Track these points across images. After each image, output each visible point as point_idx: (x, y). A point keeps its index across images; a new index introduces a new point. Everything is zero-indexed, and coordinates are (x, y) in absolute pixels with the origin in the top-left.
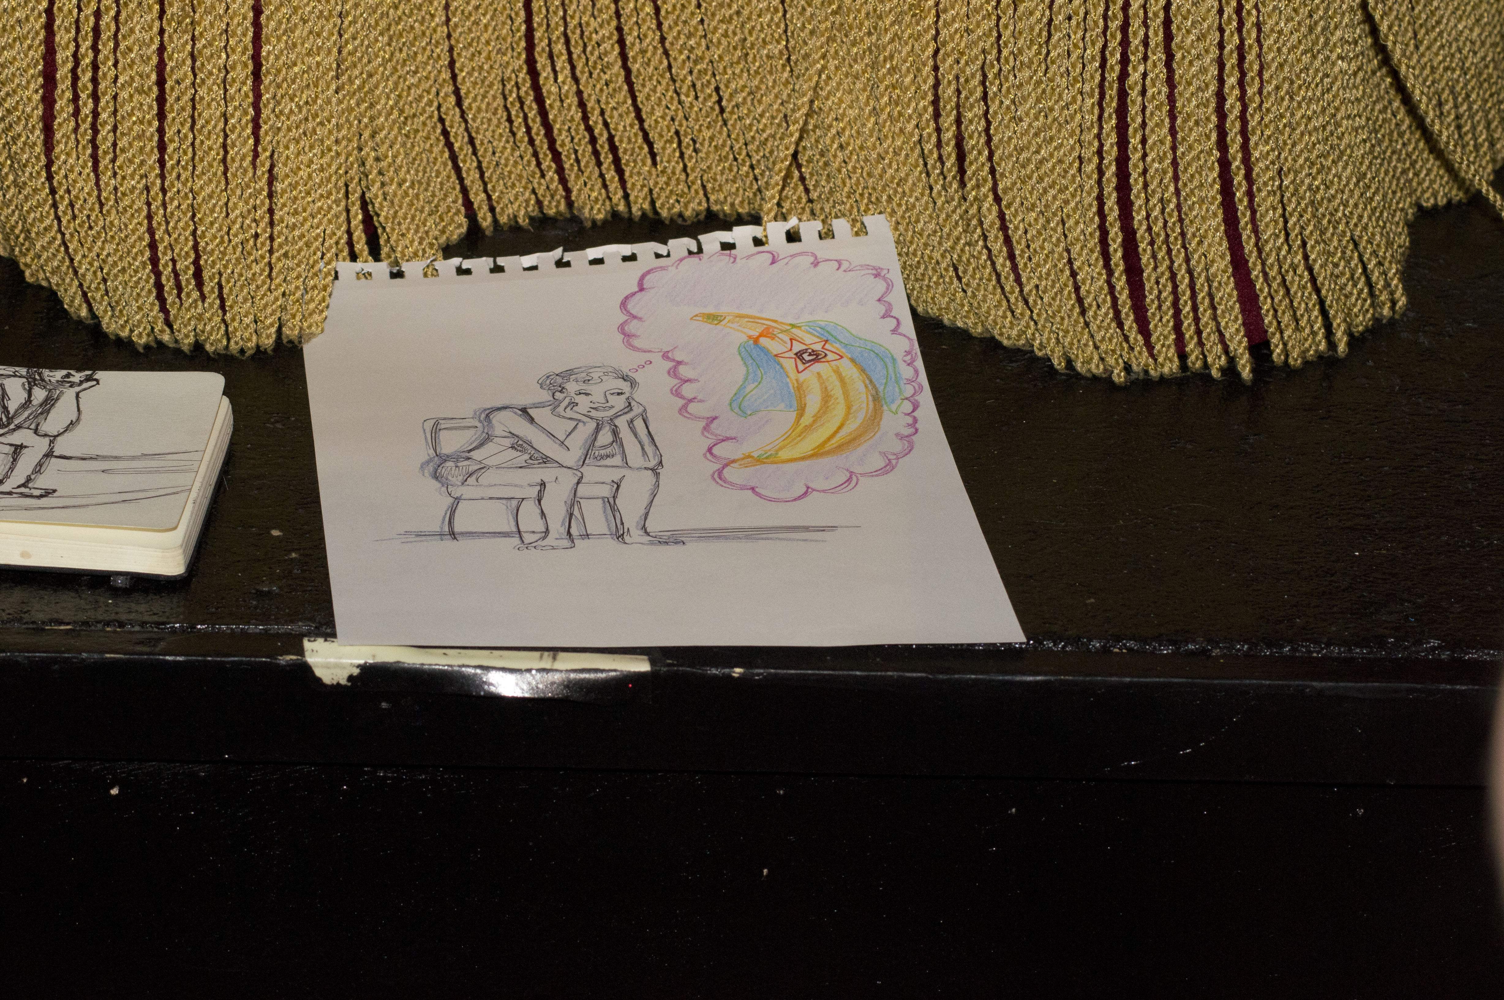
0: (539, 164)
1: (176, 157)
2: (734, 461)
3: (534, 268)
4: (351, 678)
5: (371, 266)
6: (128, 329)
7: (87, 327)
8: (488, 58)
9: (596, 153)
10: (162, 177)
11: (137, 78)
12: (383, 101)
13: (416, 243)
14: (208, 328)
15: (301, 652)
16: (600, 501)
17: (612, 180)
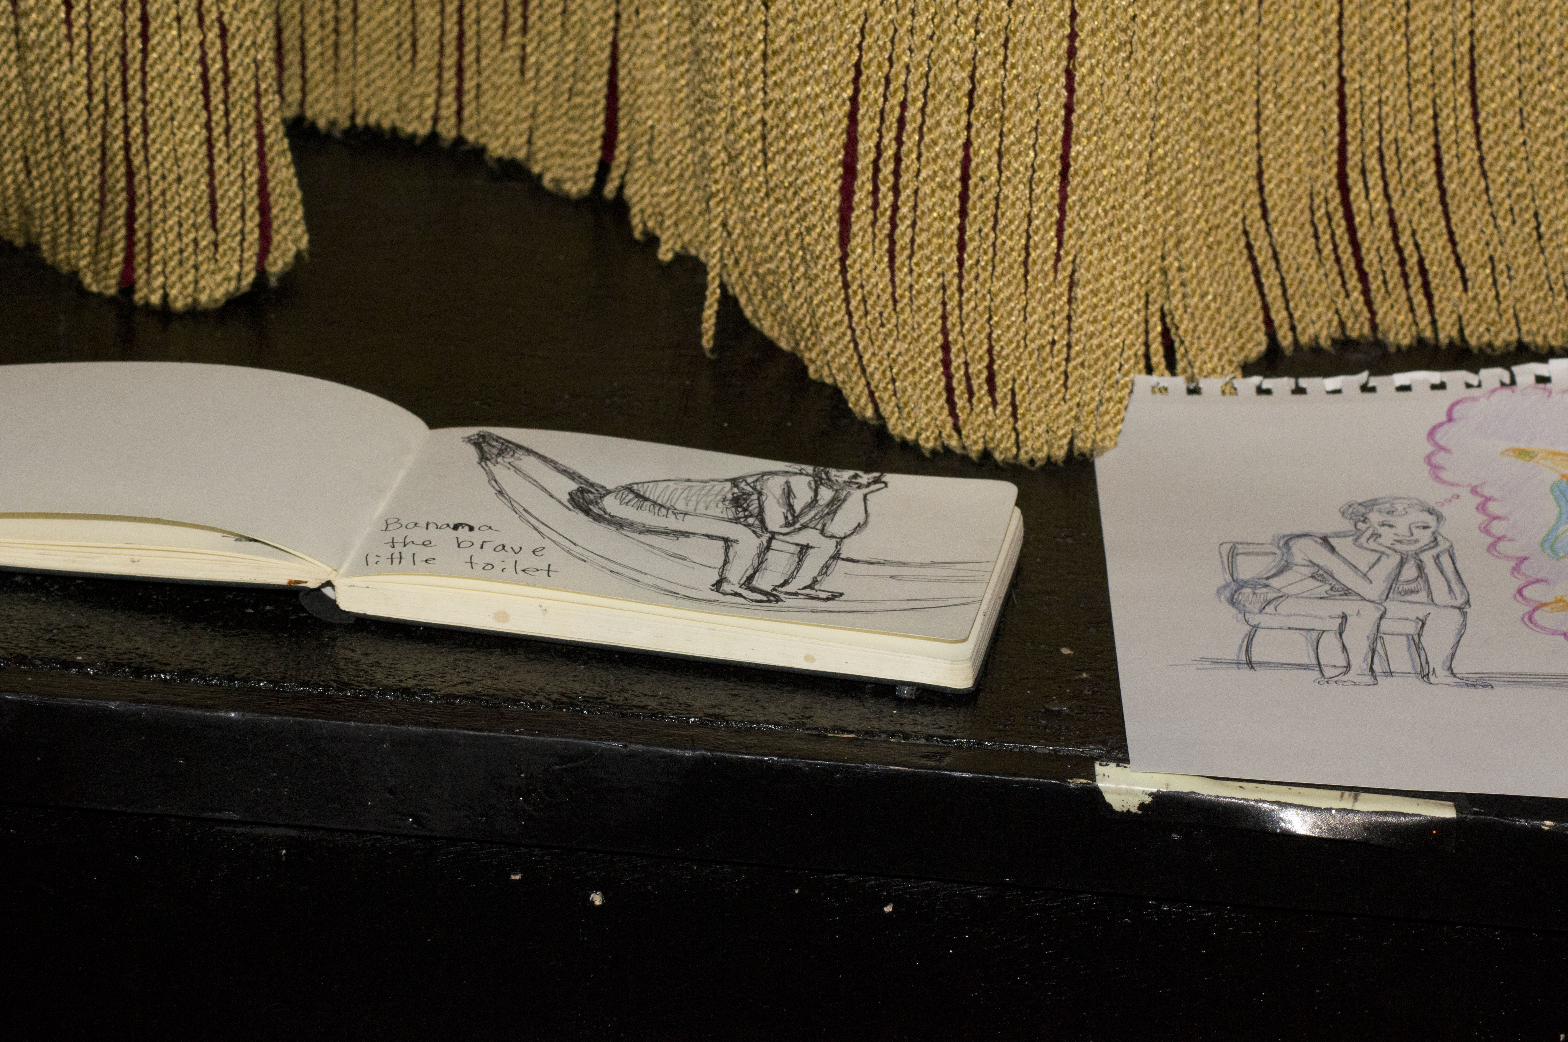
0: (1344, 284)
1: (976, 256)
2: (1545, 604)
3: (1338, 392)
4: (1142, 806)
5: (1167, 380)
6: (914, 431)
7: (870, 428)
8: (1298, 170)
9: (1405, 275)
10: (960, 276)
11: (941, 173)
12: (1190, 210)
13: (1215, 359)
14: (998, 435)
15: (1092, 776)
16: (1404, 638)
17: (1420, 304)
